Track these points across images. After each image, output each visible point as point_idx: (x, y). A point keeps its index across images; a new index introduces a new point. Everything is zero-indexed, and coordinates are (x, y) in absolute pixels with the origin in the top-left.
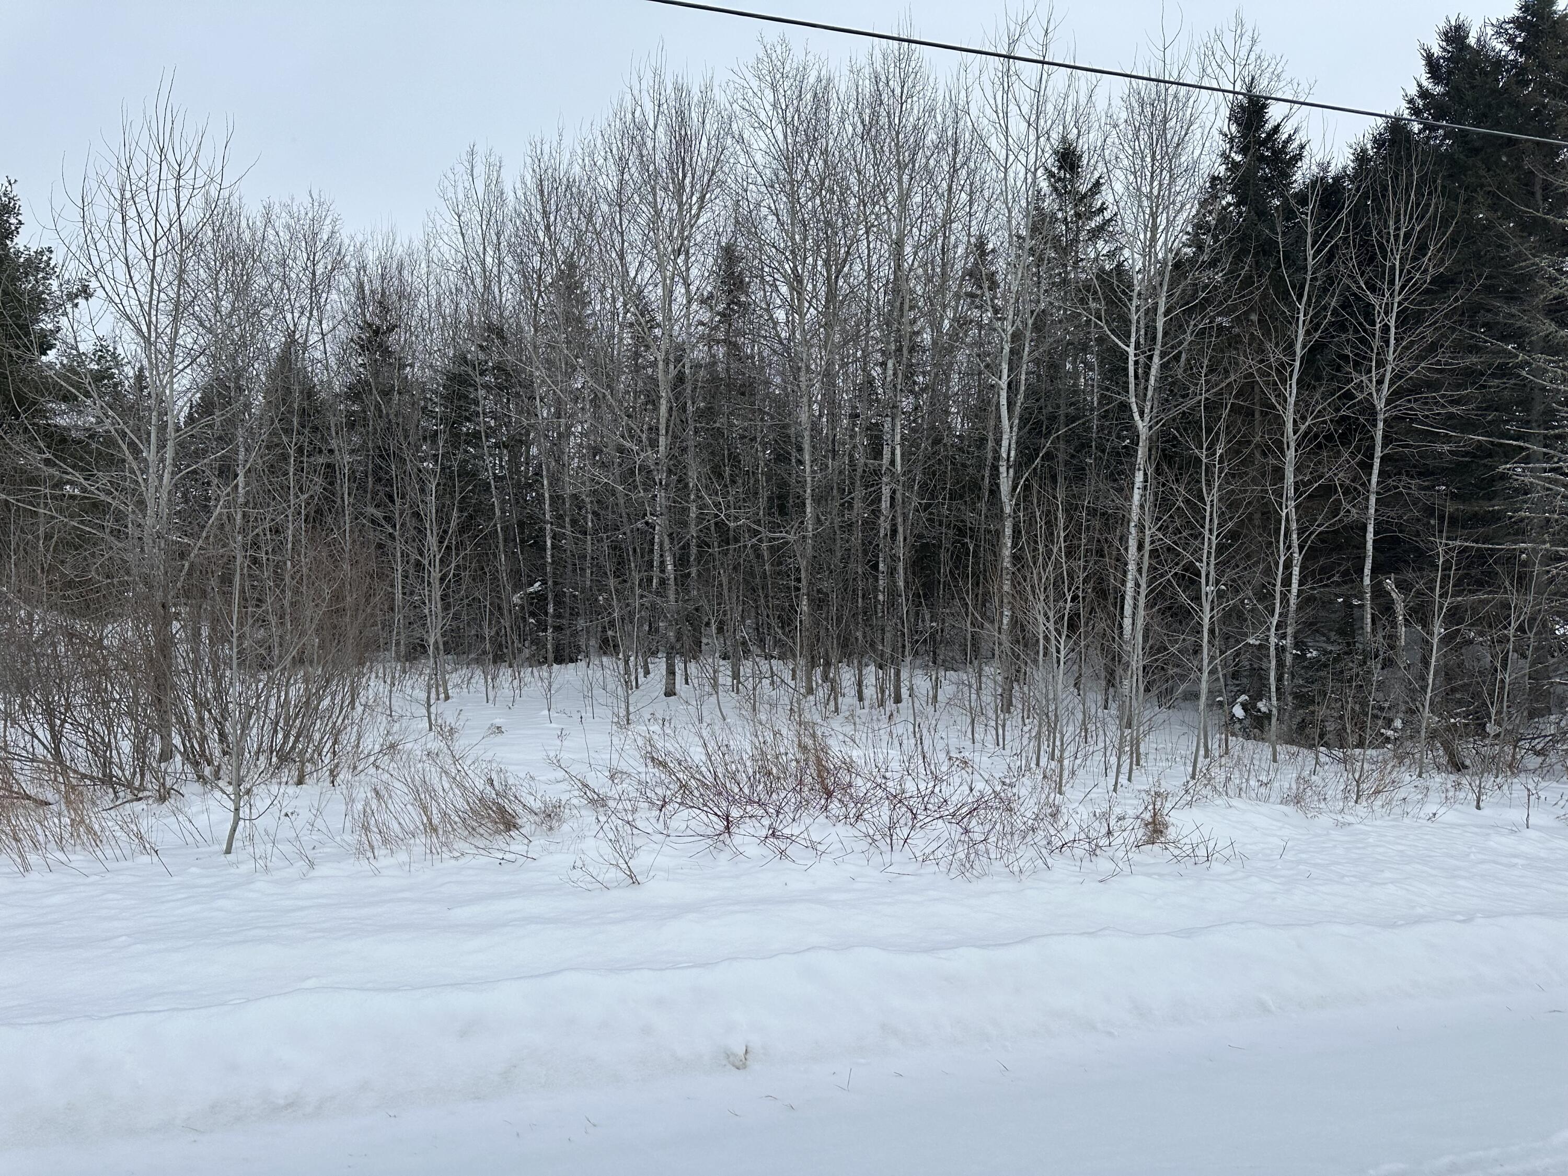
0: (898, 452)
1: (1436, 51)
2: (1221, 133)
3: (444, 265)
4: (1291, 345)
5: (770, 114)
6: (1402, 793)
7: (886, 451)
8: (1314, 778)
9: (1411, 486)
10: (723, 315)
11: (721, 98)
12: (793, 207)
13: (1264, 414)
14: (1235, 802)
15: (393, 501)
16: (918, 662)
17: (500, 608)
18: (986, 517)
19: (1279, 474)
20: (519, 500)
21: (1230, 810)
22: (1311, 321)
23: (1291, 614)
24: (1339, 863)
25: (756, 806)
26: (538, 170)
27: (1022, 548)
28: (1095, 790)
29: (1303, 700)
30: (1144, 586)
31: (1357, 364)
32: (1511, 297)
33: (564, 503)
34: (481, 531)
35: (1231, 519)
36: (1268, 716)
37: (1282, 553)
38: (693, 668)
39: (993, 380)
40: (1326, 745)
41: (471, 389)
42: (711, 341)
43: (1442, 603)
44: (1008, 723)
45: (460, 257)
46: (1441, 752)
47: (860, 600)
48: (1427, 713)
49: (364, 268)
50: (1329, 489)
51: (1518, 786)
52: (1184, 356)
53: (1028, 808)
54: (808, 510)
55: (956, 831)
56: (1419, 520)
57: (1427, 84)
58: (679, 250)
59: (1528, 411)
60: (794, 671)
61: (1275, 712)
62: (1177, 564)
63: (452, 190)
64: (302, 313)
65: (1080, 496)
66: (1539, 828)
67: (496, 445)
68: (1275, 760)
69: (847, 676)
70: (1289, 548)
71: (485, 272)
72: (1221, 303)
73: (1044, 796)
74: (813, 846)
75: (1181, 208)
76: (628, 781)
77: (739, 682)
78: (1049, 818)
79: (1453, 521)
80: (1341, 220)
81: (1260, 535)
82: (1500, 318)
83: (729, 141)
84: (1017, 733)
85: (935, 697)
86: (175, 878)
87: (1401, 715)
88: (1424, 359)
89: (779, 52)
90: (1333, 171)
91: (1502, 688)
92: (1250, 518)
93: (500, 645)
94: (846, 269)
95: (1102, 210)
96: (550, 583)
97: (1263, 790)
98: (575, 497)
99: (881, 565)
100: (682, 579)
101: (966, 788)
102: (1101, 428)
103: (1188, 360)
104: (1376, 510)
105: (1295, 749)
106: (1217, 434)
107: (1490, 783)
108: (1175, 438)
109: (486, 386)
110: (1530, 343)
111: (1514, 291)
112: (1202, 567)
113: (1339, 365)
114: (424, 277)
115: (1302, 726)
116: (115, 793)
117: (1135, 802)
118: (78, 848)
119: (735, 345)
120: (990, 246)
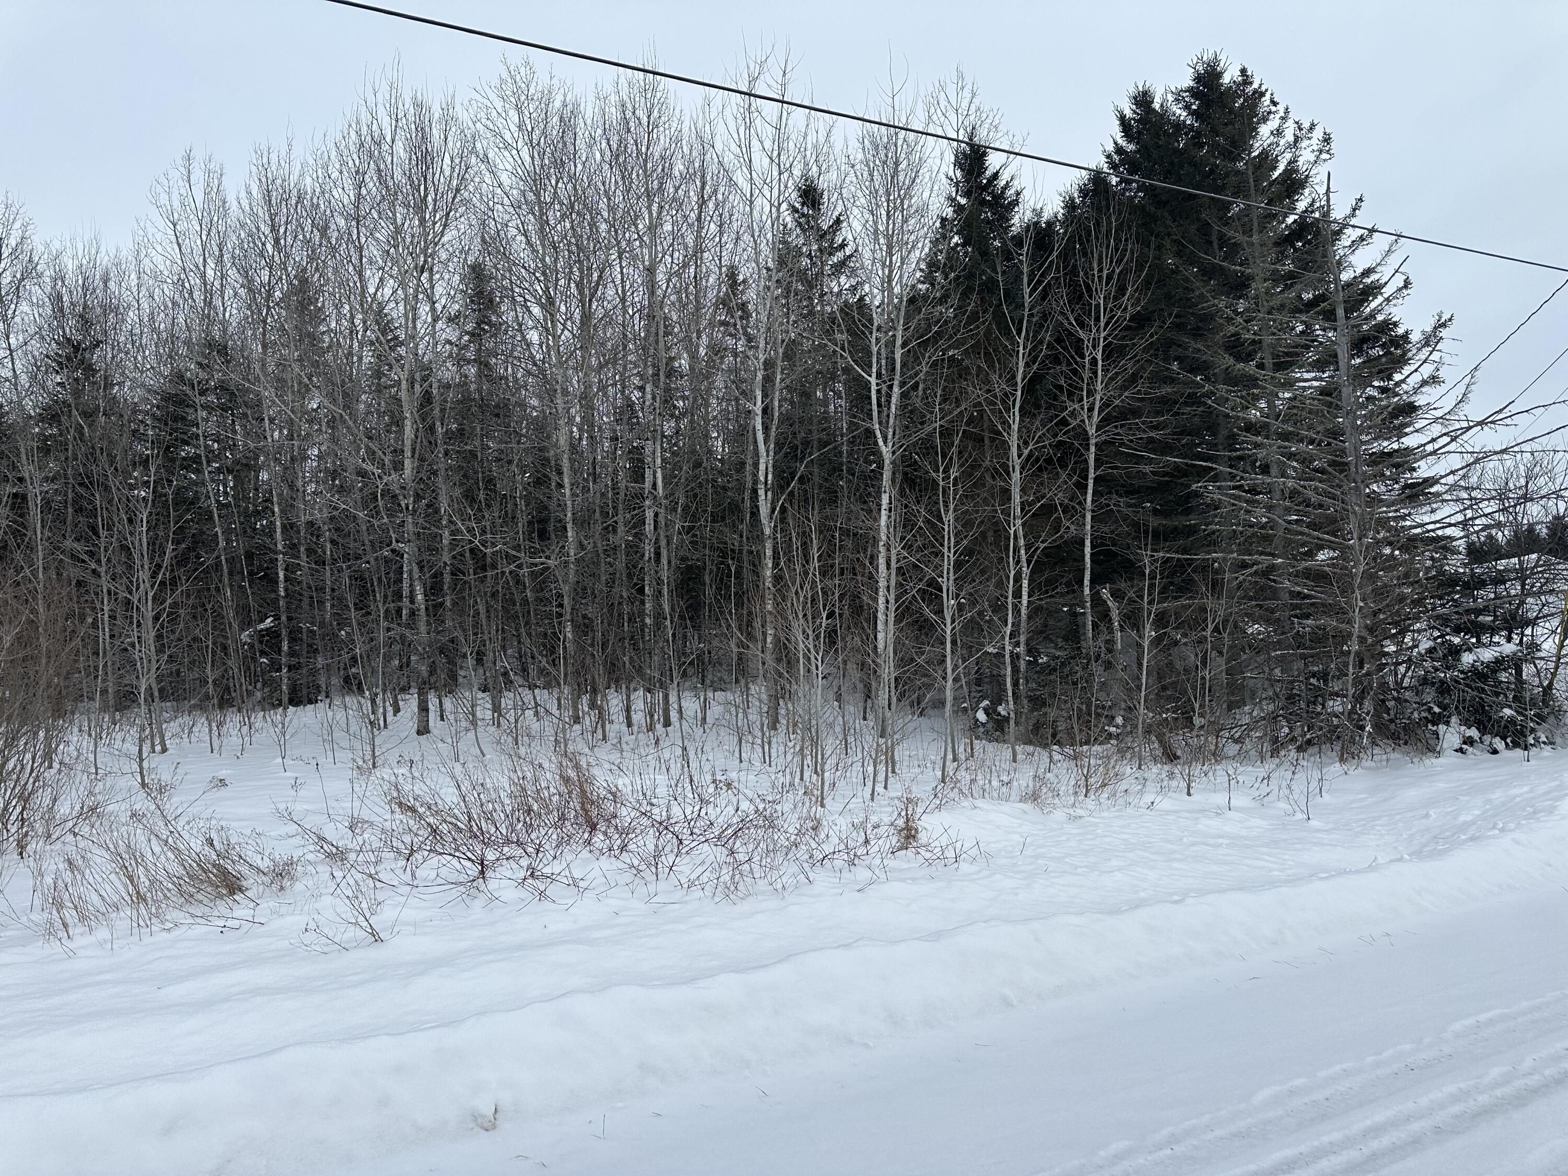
0: (659, 475)
1: (1128, 113)
2: (947, 177)
3: (157, 277)
4: (1014, 377)
5: (516, 135)
6: (1123, 786)
7: (648, 473)
8: (1048, 775)
9: (1119, 503)
10: (472, 334)
11: (463, 116)
12: (542, 226)
13: (992, 440)
14: (979, 803)
15: (97, 534)
16: (687, 684)
17: (225, 648)
18: (748, 539)
19: (1006, 494)
20: (248, 530)
21: (974, 811)
22: (1030, 354)
23: (1023, 624)
24: (1072, 855)
25: (513, 845)
26: (264, 180)
27: (781, 569)
28: (854, 800)
29: (1037, 702)
30: (892, 601)
31: (1070, 395)
32: (1197, 334)
33: (298, 532)
34: (202, 564)
35: (966, 537)
36: (1007, 719)
37: (1012, 568)
38: (448, 703)
39: (749, 405)
40: (1058, 743)
41: (191, 410)
42: (461, 361)
43: (1149, 609)
44: (774, 740)
45: (176, 269)
46: (1156, 745)
47: (626, 624)
48: (1142, 710)
49: (62, 278)
50: (1049, 509)
51: (1220, 772)
52: (921, 386)
53: (791, 824)
54: (570, 534)
55: (721, 853)
56: (1129, 534)
57: (1122, 142)
58: (423, 267)
59: (1214, 434)
60: (559, 700)
61: (1012, 715)
62: (921, 580)
63: (164, 196)
65: (834, 518)
66: (1240, 810)
67: (219, 470)
68: (1015, 761)
69: (615, 702)
70: (1018, 562)
71: (205, 284)
72: (951, 337)
73: (805, 811)
74: (575, 883)
75: (913, 247)
76: (370, 831)
77: (500, 715)
78: (812, 832)
79: (1156, 534)
80: (1052, 262)
81: (993, 551)
82: (1189, 353)
83: (473, 160)
84: (782, 748)
85: (704, 719)
87: (1122, 713)
88: (1126, 388)
89: (523, 74)
90: (1046, 216)
91: (1203, 684)
92: (983, 535)
93: (228, 689)
94: (599, 293)
95: (843, 246)
96: (284, 618)
97: (1004, 789)
98: (311, 524)
99: (647, 588)
100: (434, 610)
101: (731, 810)
102: (850, 454)
103: (924, 390)
104: (1092, 527)
105: (1030, 749)
106: (951, 458)
107: (1198, 771)
108: (916, 462)
109: (207, 407)
110: (1214, 374)
111: (1199, 328)
112: (943, 582)
113: (1056, 395)
114: (134, 290)
115: (1037, 727)
117: (890, 809)
119: (487, 365)
120: (741, 278)
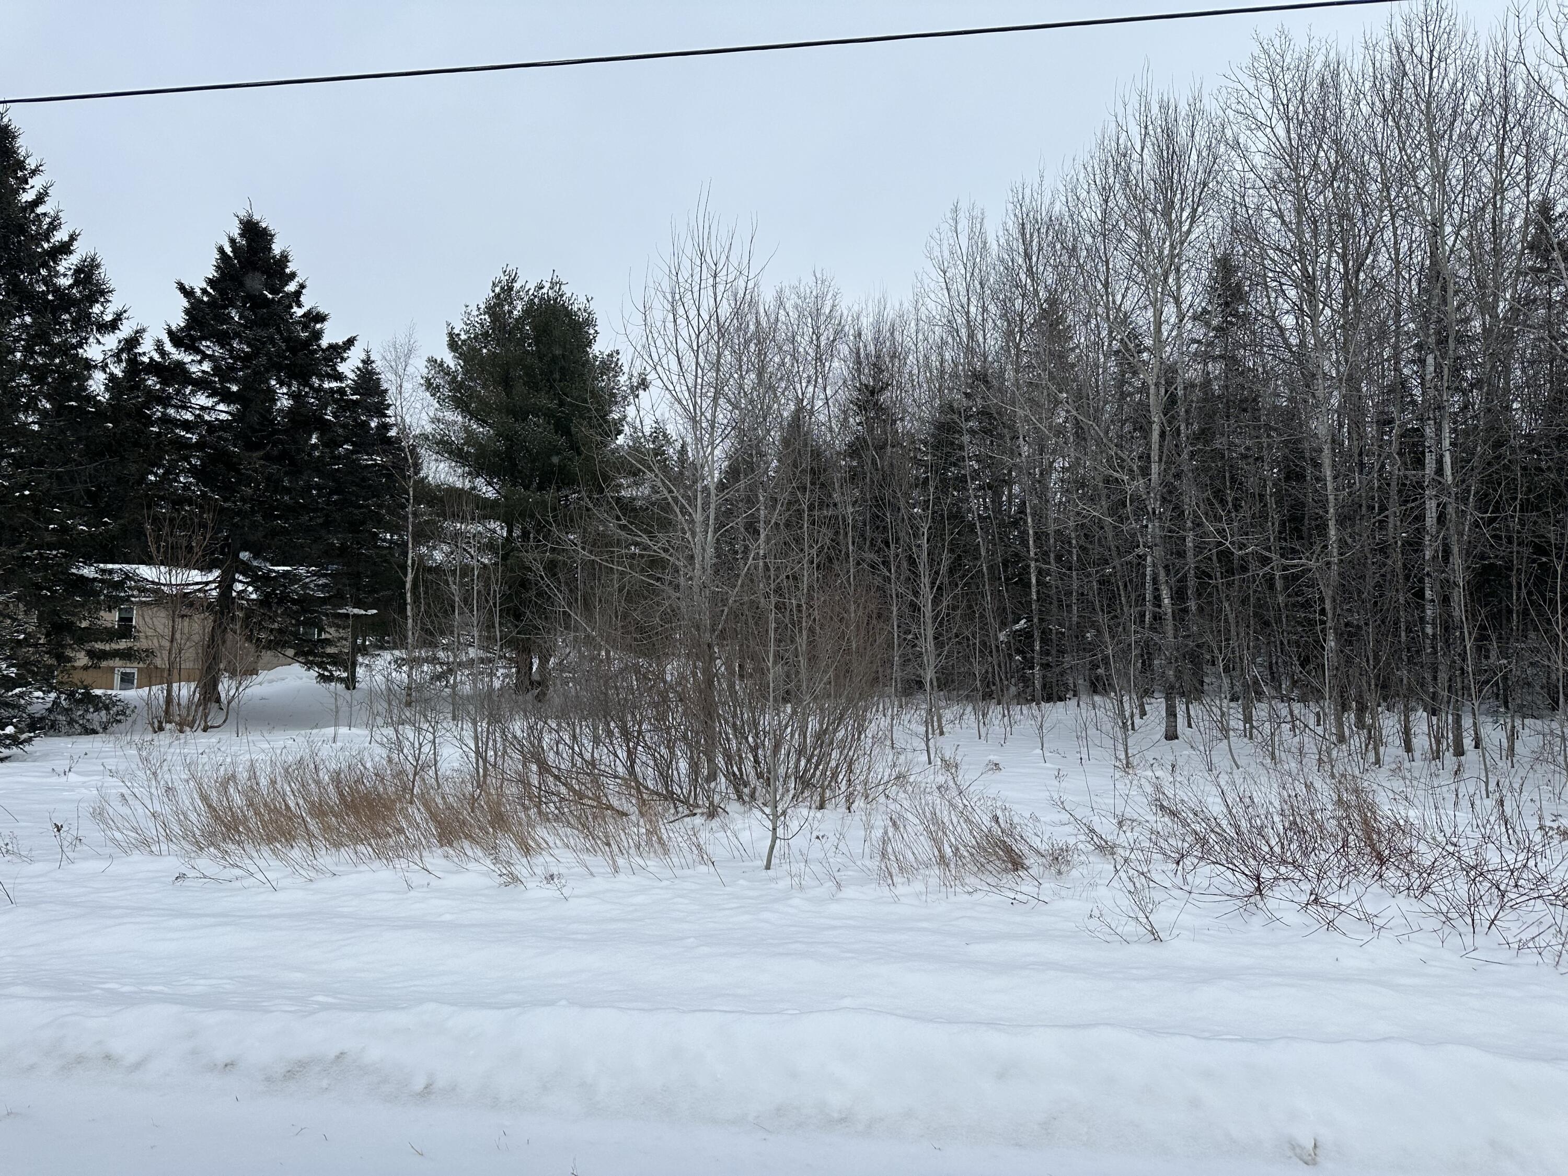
0: (1447, 459)
3: (930, 321)
7: (1430, 461)
10: (1218, 329)
11: (1211, 106)
12: (1300, 203)
15: (888, 546)
16: (1484, 707)
17: (988, 646)
20: (1003, 539)
25: (1290, 867)
26: (1019, 215)
33: (1048, 539)
34: (969, 571)
38: (1196, 709)
41: (957, 435)
42: (1206, 358)
45: (946, 312)
47: (1403, 634)
49: (860, 334)
54: (1332, 532)
60: (1319, 715)
63: (937, 248)
64: (809, 382)
67: (981, 488)
69: (1390, 724)
71: (969, 320)
74: (1368, 918)
76: (1138, 829)
77: (1252, 727)
83: (1223, 149)
86: (728, 889)
89: (1277, 45)
93: (989, 683)
96: (1036, 620)
98: (1058, 532)
99: (1428, 592)
100: (1181, 614)
109: (972, 432)
114: (914, 336)
116: (676, 808)
118: (652, 855)
119: (1234, 358)
120: (1558, 211)
